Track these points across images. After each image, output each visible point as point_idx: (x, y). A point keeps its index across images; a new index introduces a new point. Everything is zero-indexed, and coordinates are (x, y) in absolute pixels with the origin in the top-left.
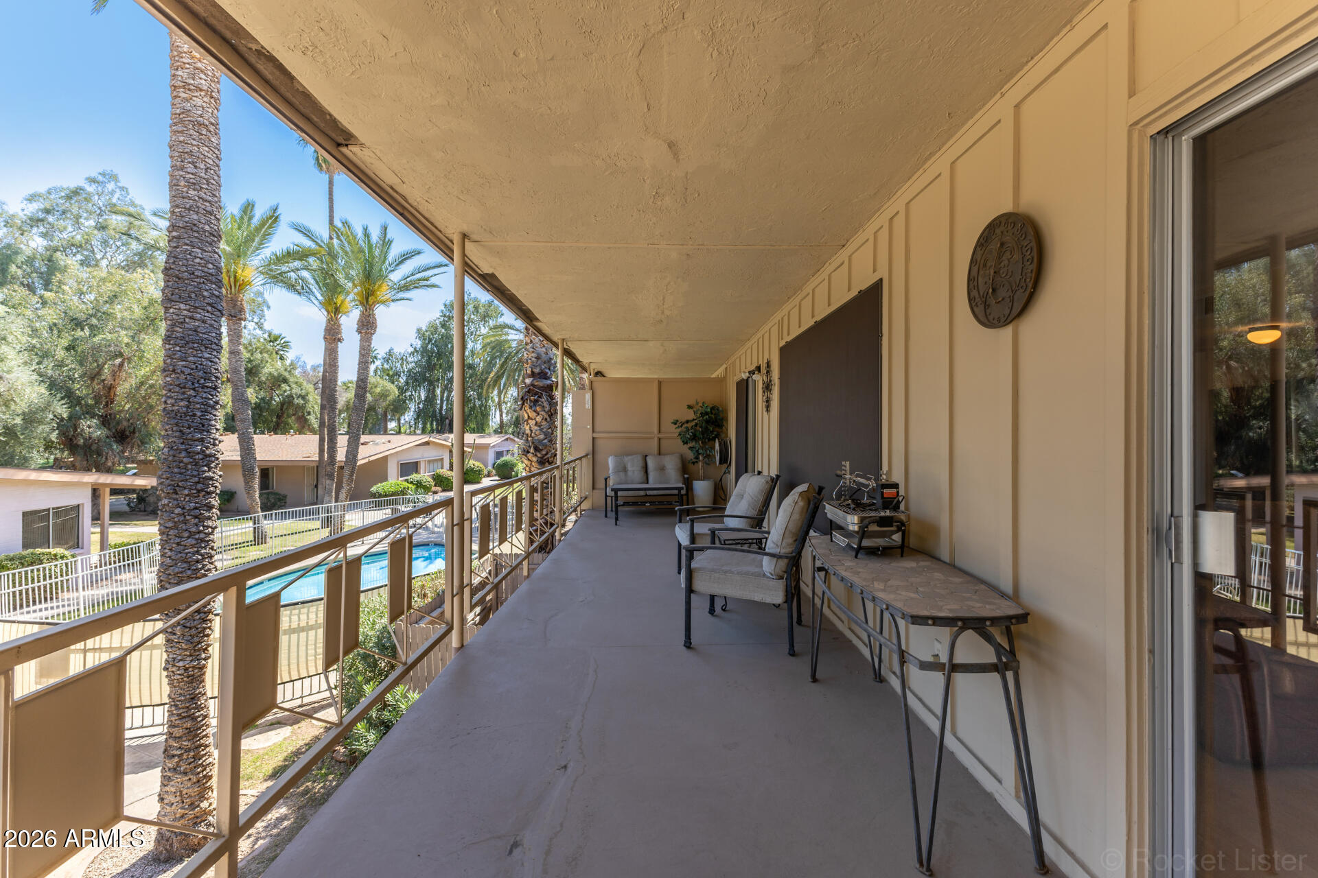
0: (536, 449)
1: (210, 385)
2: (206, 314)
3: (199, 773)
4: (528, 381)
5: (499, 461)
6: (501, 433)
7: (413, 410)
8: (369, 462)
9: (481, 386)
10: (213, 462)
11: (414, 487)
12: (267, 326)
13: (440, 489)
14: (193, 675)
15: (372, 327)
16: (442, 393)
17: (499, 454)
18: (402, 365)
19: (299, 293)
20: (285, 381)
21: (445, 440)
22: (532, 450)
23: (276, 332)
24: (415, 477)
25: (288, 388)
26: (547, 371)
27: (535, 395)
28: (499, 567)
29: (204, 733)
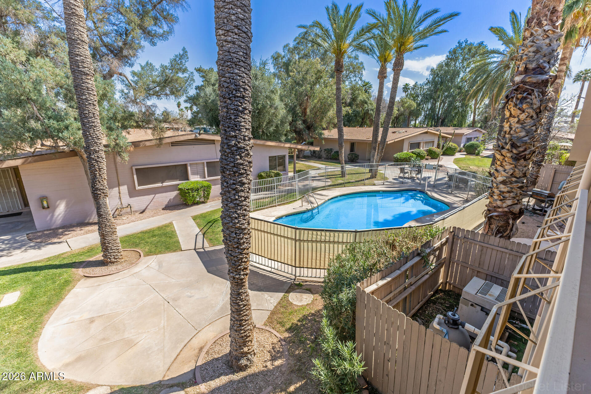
0: (513, 146)
1: (239, 95)
2: (235, 36)
3: (242, 333)
4: (518, 79)
5: (468, 144)
6: (473, 126)
7: (423, 114)
8: (394, 142)
9: (464, 99)
10: (244, 152)
11: (415, 156)
12: (363, 79)
13: (430, 157)
14: (238, 282)
15: (400, 66)
16: (440, 104)
17: (469, 139)
18: (420, 91)
19: (368, 54)
20: (366, 103)
21: (437, 131)
22: (508, 147)
23: (367, 81)
24: (417, 150)
25: (367, 106)
26: (546, 65)
27: (524, 92)
28: (456, 237)
29: (245, 314)
